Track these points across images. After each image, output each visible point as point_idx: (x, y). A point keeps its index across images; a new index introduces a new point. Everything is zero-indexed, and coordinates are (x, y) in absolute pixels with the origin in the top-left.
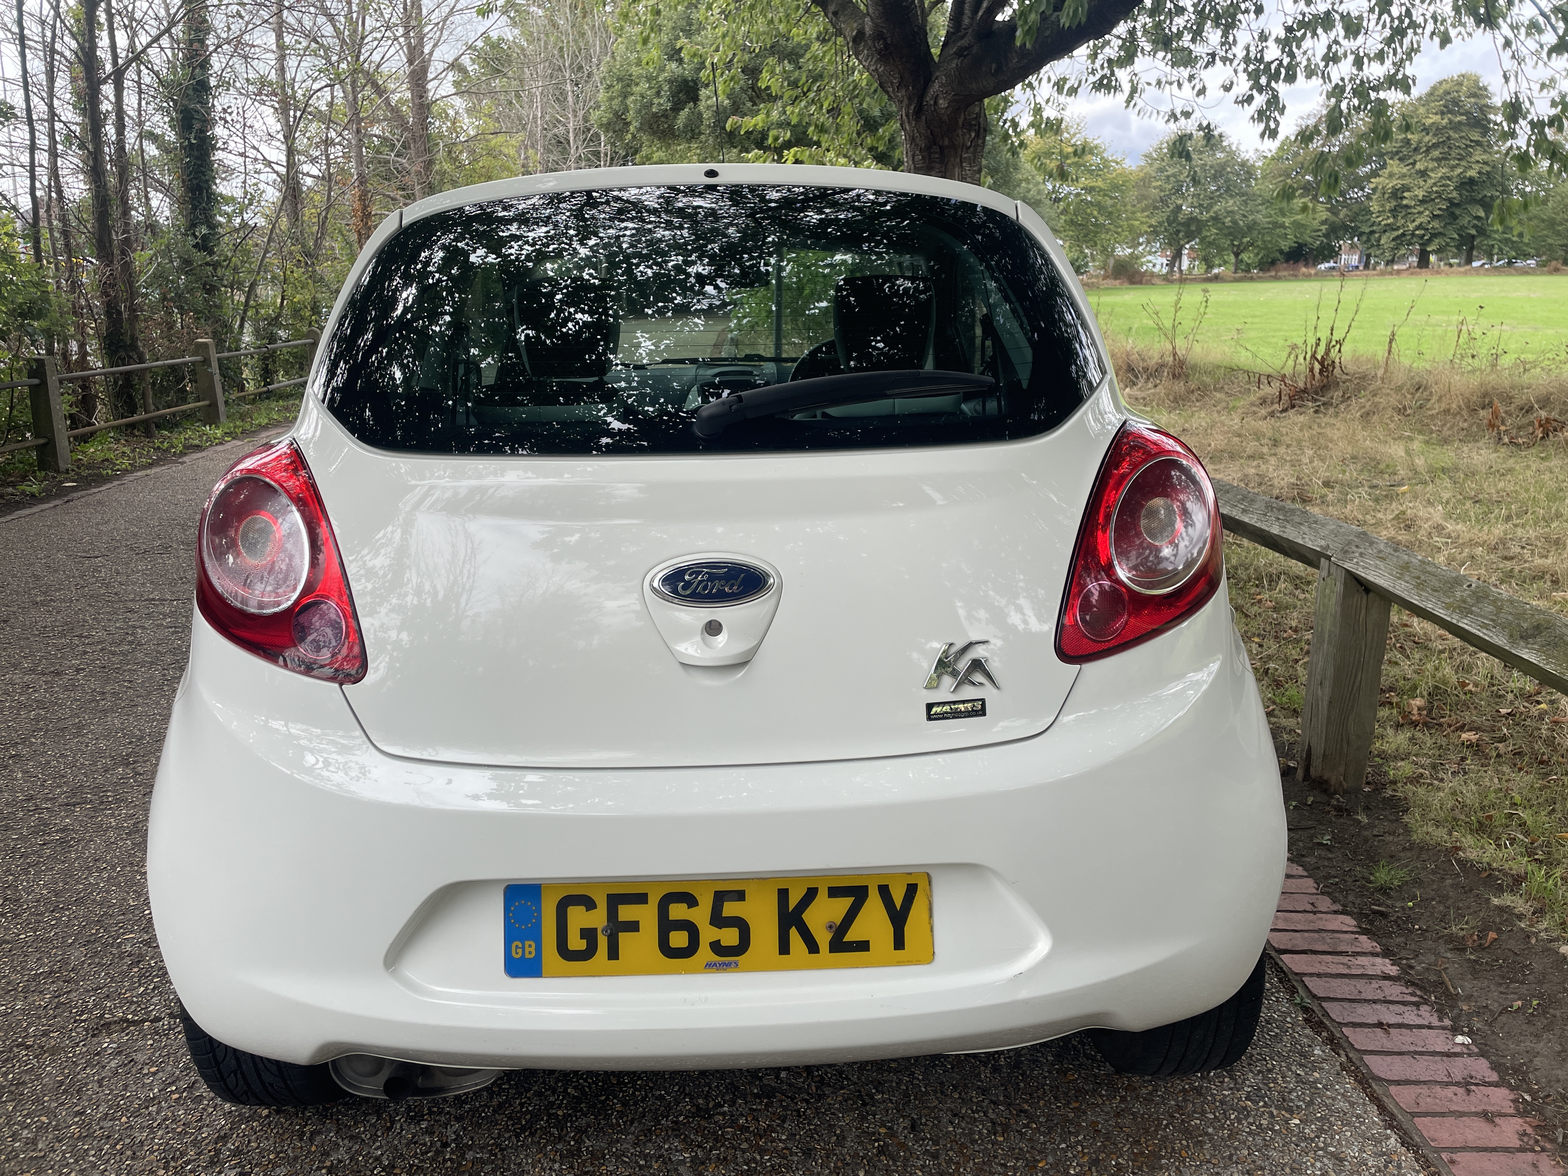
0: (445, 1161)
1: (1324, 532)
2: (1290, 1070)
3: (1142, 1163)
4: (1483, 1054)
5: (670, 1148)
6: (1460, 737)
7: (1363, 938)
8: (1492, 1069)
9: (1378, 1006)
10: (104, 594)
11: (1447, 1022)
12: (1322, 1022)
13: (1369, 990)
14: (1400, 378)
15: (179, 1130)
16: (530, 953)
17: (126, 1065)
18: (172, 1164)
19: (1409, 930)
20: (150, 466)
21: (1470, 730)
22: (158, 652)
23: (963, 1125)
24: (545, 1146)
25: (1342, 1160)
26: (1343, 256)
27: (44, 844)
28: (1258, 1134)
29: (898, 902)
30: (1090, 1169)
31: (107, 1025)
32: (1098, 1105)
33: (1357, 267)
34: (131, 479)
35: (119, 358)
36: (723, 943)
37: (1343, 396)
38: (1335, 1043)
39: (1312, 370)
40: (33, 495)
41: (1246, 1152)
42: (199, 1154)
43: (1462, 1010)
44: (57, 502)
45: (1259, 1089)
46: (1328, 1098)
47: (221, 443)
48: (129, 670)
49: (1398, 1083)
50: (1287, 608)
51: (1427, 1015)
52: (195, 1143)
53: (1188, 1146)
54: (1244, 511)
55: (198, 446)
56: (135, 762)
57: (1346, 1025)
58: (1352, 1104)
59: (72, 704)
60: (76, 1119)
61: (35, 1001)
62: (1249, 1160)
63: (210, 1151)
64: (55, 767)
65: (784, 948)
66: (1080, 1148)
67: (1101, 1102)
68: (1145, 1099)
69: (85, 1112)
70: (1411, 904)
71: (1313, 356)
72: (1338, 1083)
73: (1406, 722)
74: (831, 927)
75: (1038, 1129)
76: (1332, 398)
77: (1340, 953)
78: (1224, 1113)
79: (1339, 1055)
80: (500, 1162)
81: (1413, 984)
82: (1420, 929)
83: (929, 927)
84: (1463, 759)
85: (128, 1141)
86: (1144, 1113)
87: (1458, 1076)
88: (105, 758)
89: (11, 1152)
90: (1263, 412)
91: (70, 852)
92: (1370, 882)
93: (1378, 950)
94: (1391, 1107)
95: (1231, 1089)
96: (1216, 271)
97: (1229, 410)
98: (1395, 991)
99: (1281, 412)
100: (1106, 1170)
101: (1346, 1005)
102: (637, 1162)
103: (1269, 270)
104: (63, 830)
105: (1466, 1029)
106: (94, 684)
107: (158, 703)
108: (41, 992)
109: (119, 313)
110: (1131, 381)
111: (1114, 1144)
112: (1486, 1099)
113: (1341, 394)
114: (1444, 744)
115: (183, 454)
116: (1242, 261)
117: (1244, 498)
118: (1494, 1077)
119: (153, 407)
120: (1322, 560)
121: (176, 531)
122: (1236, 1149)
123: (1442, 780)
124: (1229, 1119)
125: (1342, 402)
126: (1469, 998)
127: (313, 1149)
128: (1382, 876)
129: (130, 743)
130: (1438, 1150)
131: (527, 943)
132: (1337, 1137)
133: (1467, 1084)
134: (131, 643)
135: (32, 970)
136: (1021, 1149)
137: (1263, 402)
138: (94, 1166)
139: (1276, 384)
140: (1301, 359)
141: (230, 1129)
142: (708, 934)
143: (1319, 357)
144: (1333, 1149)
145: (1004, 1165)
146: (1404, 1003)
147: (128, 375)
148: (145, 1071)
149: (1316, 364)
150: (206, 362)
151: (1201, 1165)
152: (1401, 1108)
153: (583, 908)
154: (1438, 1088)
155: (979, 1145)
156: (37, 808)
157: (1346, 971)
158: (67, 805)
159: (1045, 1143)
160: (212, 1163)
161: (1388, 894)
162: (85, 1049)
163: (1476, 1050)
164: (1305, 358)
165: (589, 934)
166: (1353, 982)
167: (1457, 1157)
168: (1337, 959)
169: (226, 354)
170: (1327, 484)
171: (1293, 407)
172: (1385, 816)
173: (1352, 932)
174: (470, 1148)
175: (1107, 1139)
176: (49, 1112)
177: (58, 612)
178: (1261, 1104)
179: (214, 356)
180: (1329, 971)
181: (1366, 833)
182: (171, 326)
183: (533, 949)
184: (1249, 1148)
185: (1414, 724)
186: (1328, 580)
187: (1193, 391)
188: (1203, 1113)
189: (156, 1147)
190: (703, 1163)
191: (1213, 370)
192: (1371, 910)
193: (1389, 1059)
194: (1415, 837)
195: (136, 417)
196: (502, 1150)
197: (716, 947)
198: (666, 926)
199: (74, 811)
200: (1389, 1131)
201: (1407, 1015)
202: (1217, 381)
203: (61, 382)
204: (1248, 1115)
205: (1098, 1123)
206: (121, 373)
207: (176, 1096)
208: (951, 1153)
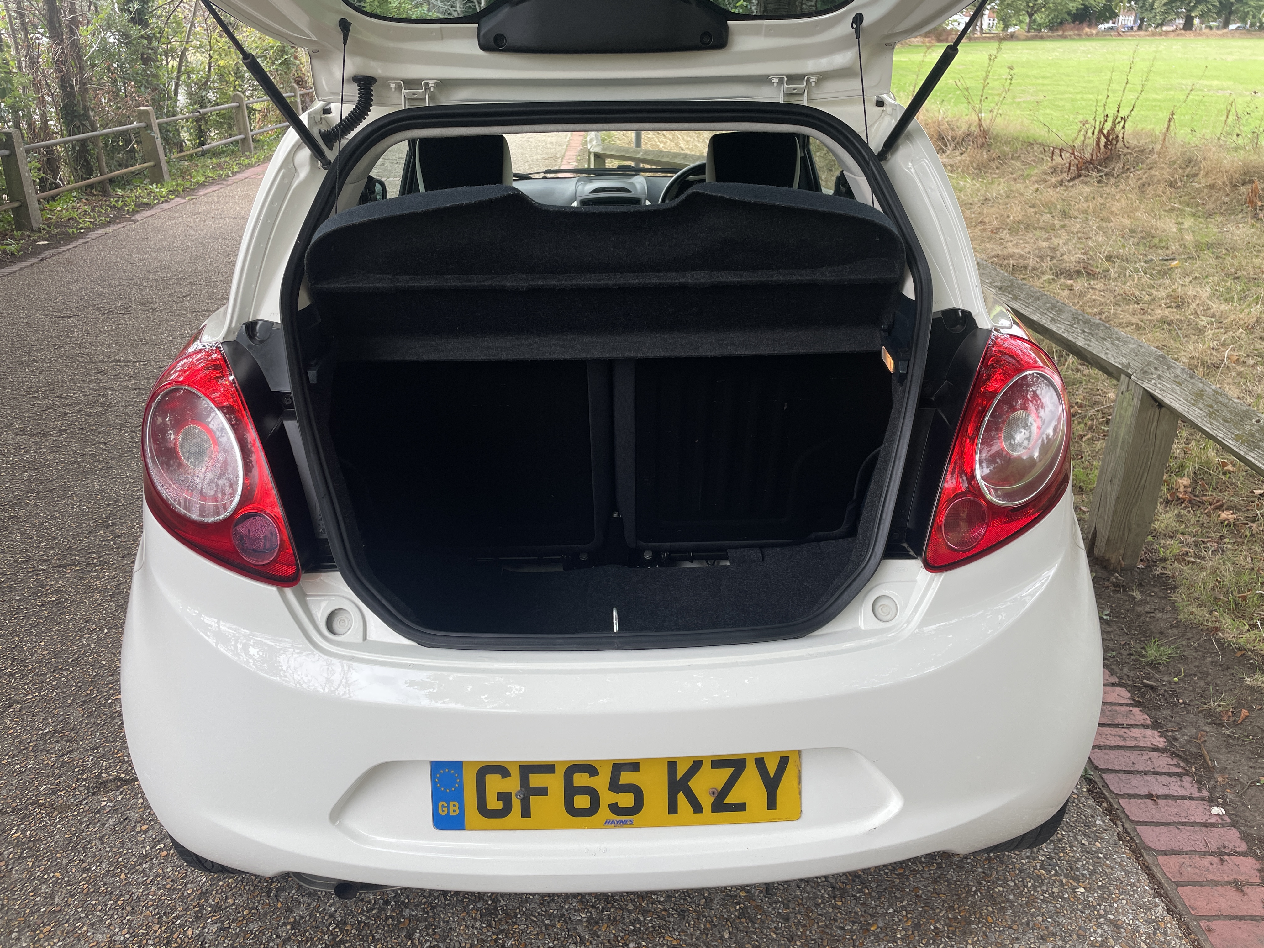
0: (387, 918)
1: (1125, 350)
2: (1076, 839)
3: (956, 928)
4: (1234, 825)
5: (569, 908)
6: (1219, 515)
7: (1136, 710)
8: (1242, 839)
9: (1148, 778)
10: (77, 355)
11: (1205, 793)
12: (1102, 793)
13: (1141, 762)
14: (1174, 152)
15: (168, 886)
16: (454, 811)
17: (122, 823)
18: (165, 919)
19: (1175, 704)
20: (108, 224)
21: (1228, 509)
22: (127, 414)
23: (808, 889)
24: (468, 905)
25: (1118, 927)
26: (1121, 18)
27: (43, 605)
28: (1050, 902)
29: (772, 771)
30: (913, 933)
31: (105, 783)
32: (918, 872)
33: (1132, 28)
34: (94, 237)
35: (75, 126)
36: (620, 805)
37: (1123, 168)
38: (1113, 813)
39: (1098, 144)
40: (13, 254)
41: (1041, 919)
42: (186, 910)
43: (1217, 782)
44: (34, 260)
45: (1051, 858)
46: (1108, 867)
47: (166, 201)
48: (104, 432)
49: (1165, 853)
50: (1074, 384)
51: (1188, 787)
52: (183, 899)
53: (993, 912)
54: (1053, 320)
55: (147, 204)
56: (113, 524)
57: (1122, 796)
58: (1127, 873)
59: (58, 465)
60: (84, 876)
61: (43, 760)
62: (1043, 927)
63: (195, 907)
64: (47, 529)
65: (673, 809)
66: (904, 913)
67: (921, 868)
68: (957, 866)
69: (90, 868)
70: (1176, 679)
71: (1101, 132)
72: (1116, 852)
73: (1173, 500)
74: (713, 793)
75: (869, 894)
76: (1113, 169)
77: (1117, 725)
78: (1023, 881)
79: (1115, 824)
80: (431, 920)
81: (1178, 756)
82: (1183, 703)
83: (798, 791)
84: (1222, 538)
85: (127, 897)
86: (957, 880)
87: (1213, 847)
88: (88, 520)
89: (34, 906)
90: (1054, 180)
91: (64, 613)
92: (1143, 656)
93: (1149, 722)
94: (1159, 875)
95: (1028, 857)
96: (1011, 30)
97: (1024, 177)
98: (1163, 762)
99: (1069, 181)
100: (926, 934)
101: (1123, 776)
102: (543, 922)
103: (1057, 30)
104: (58, 591)
105: (1220, 801)
106: (75, 446)
107: (129, 465)
108: (48, 751)
109: (72, 87)
110: (941, 149)
111: (932, 909)
112: (1236, 868)
113: (1121, 166)
114: (1206, 522)
115: (135, 212)
116: (1035, 21)
117: (1053, 307)
118: (1242, 847)
119: (106, 170)
120: (1123, 376)
121: (134, 290)
122: (1032, 915)
123: (1203, 558)
124: (1026, 886)
125: (1122, 173)
126: (1223, 770)
127: (279, 905)
128: (1152, 652)
129: (109, 505)
130: (1198, 918)
131: (451, 803)
132: (1115, 905)
133: (1220, 854)
134: (103, 404)
135: (39, 730)
136: (856, 913)
137: (1054, 171)
138: (101, 920)
139: (1066, 155)
140: (1090, 134)
141: (210, 885)
142: (607, 797)
143: (1105, 132)
144: (1111, 917)
145: (842, 928)
146: (1170, 774)
147: (83, 142)
148: (138, 829)
149: (1103, 137)
150: (149, 127)
151: (1004, 930)
152: (1168, 878)
153: (499, 776)
154: (1197, 858)
155: (822, 909)
156: (35, 569)
157: (1122, 744)
158: (59, 566)
159: (875, 908)
160: (197, 918)
161: (1157, 669)
162: (87, 807)
163: (1229, 821)
164: (1093, 133)
165: (505, 797)
166: (1128, 753)
167: (1214, 925)
168: (1114, 731)
169: (165, 119)
170: (1109, 258)
171: (1079, 176)
172: (1156, 594)
173: (1127, 705)
174: (407, 906)
175: (927, 904)
176: (62, 869)
177: (40, 373)
178: (1053, 872)
179: (155, 122)
180: (1108, 743)
181: (1139, 609)
182: (116, 94)
183: (456, 808)
184: (1043, 915)
185: (1181, 501)
186: (1127, 395)
187: (994, 160)
188: (1005, 880)
189: (150, 903)
190: (597, 923)
191: (1011, 141)
192: (1142, 683)
193: (1157, 829)
194: (1181, 616)
195: (93, 180)
196: (433, 908)
197: (614, 808)
198: (571, 791)
199: (66, 573)
200: (1157, 900)
201: (1172, 786)
202: (1015, 151)
203: (27, 151)
204: (1041, 884)
205: (919, 888)
206: (78, 141)
207: (165, 853)
208: (799, 916)
